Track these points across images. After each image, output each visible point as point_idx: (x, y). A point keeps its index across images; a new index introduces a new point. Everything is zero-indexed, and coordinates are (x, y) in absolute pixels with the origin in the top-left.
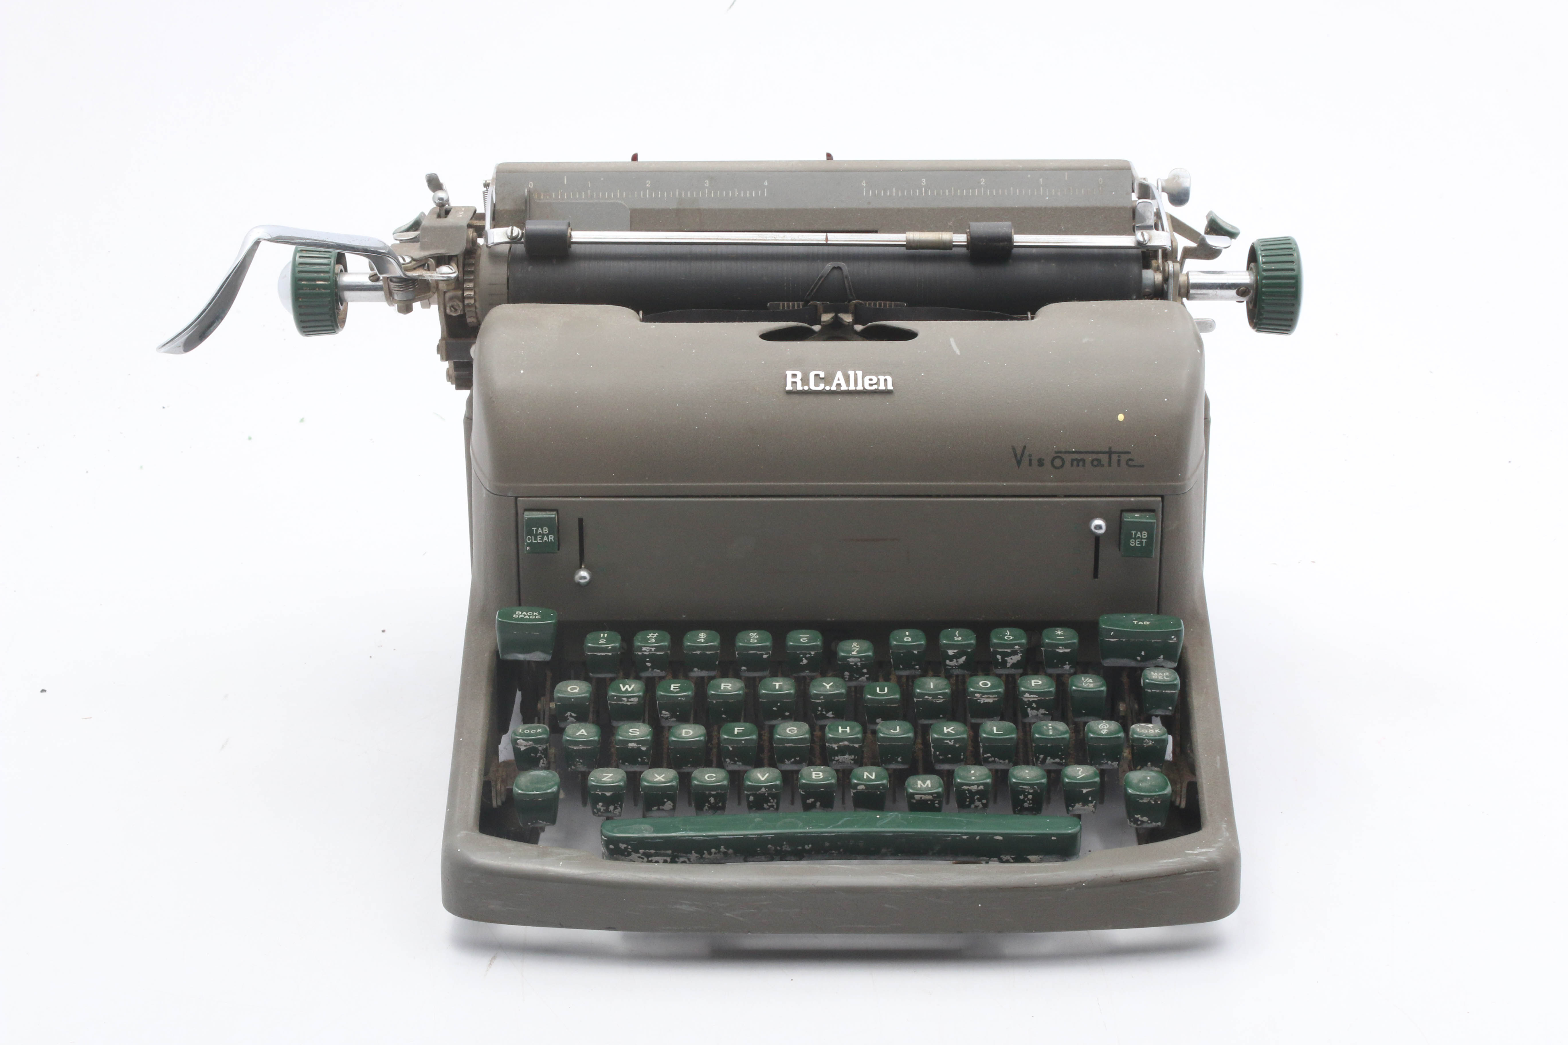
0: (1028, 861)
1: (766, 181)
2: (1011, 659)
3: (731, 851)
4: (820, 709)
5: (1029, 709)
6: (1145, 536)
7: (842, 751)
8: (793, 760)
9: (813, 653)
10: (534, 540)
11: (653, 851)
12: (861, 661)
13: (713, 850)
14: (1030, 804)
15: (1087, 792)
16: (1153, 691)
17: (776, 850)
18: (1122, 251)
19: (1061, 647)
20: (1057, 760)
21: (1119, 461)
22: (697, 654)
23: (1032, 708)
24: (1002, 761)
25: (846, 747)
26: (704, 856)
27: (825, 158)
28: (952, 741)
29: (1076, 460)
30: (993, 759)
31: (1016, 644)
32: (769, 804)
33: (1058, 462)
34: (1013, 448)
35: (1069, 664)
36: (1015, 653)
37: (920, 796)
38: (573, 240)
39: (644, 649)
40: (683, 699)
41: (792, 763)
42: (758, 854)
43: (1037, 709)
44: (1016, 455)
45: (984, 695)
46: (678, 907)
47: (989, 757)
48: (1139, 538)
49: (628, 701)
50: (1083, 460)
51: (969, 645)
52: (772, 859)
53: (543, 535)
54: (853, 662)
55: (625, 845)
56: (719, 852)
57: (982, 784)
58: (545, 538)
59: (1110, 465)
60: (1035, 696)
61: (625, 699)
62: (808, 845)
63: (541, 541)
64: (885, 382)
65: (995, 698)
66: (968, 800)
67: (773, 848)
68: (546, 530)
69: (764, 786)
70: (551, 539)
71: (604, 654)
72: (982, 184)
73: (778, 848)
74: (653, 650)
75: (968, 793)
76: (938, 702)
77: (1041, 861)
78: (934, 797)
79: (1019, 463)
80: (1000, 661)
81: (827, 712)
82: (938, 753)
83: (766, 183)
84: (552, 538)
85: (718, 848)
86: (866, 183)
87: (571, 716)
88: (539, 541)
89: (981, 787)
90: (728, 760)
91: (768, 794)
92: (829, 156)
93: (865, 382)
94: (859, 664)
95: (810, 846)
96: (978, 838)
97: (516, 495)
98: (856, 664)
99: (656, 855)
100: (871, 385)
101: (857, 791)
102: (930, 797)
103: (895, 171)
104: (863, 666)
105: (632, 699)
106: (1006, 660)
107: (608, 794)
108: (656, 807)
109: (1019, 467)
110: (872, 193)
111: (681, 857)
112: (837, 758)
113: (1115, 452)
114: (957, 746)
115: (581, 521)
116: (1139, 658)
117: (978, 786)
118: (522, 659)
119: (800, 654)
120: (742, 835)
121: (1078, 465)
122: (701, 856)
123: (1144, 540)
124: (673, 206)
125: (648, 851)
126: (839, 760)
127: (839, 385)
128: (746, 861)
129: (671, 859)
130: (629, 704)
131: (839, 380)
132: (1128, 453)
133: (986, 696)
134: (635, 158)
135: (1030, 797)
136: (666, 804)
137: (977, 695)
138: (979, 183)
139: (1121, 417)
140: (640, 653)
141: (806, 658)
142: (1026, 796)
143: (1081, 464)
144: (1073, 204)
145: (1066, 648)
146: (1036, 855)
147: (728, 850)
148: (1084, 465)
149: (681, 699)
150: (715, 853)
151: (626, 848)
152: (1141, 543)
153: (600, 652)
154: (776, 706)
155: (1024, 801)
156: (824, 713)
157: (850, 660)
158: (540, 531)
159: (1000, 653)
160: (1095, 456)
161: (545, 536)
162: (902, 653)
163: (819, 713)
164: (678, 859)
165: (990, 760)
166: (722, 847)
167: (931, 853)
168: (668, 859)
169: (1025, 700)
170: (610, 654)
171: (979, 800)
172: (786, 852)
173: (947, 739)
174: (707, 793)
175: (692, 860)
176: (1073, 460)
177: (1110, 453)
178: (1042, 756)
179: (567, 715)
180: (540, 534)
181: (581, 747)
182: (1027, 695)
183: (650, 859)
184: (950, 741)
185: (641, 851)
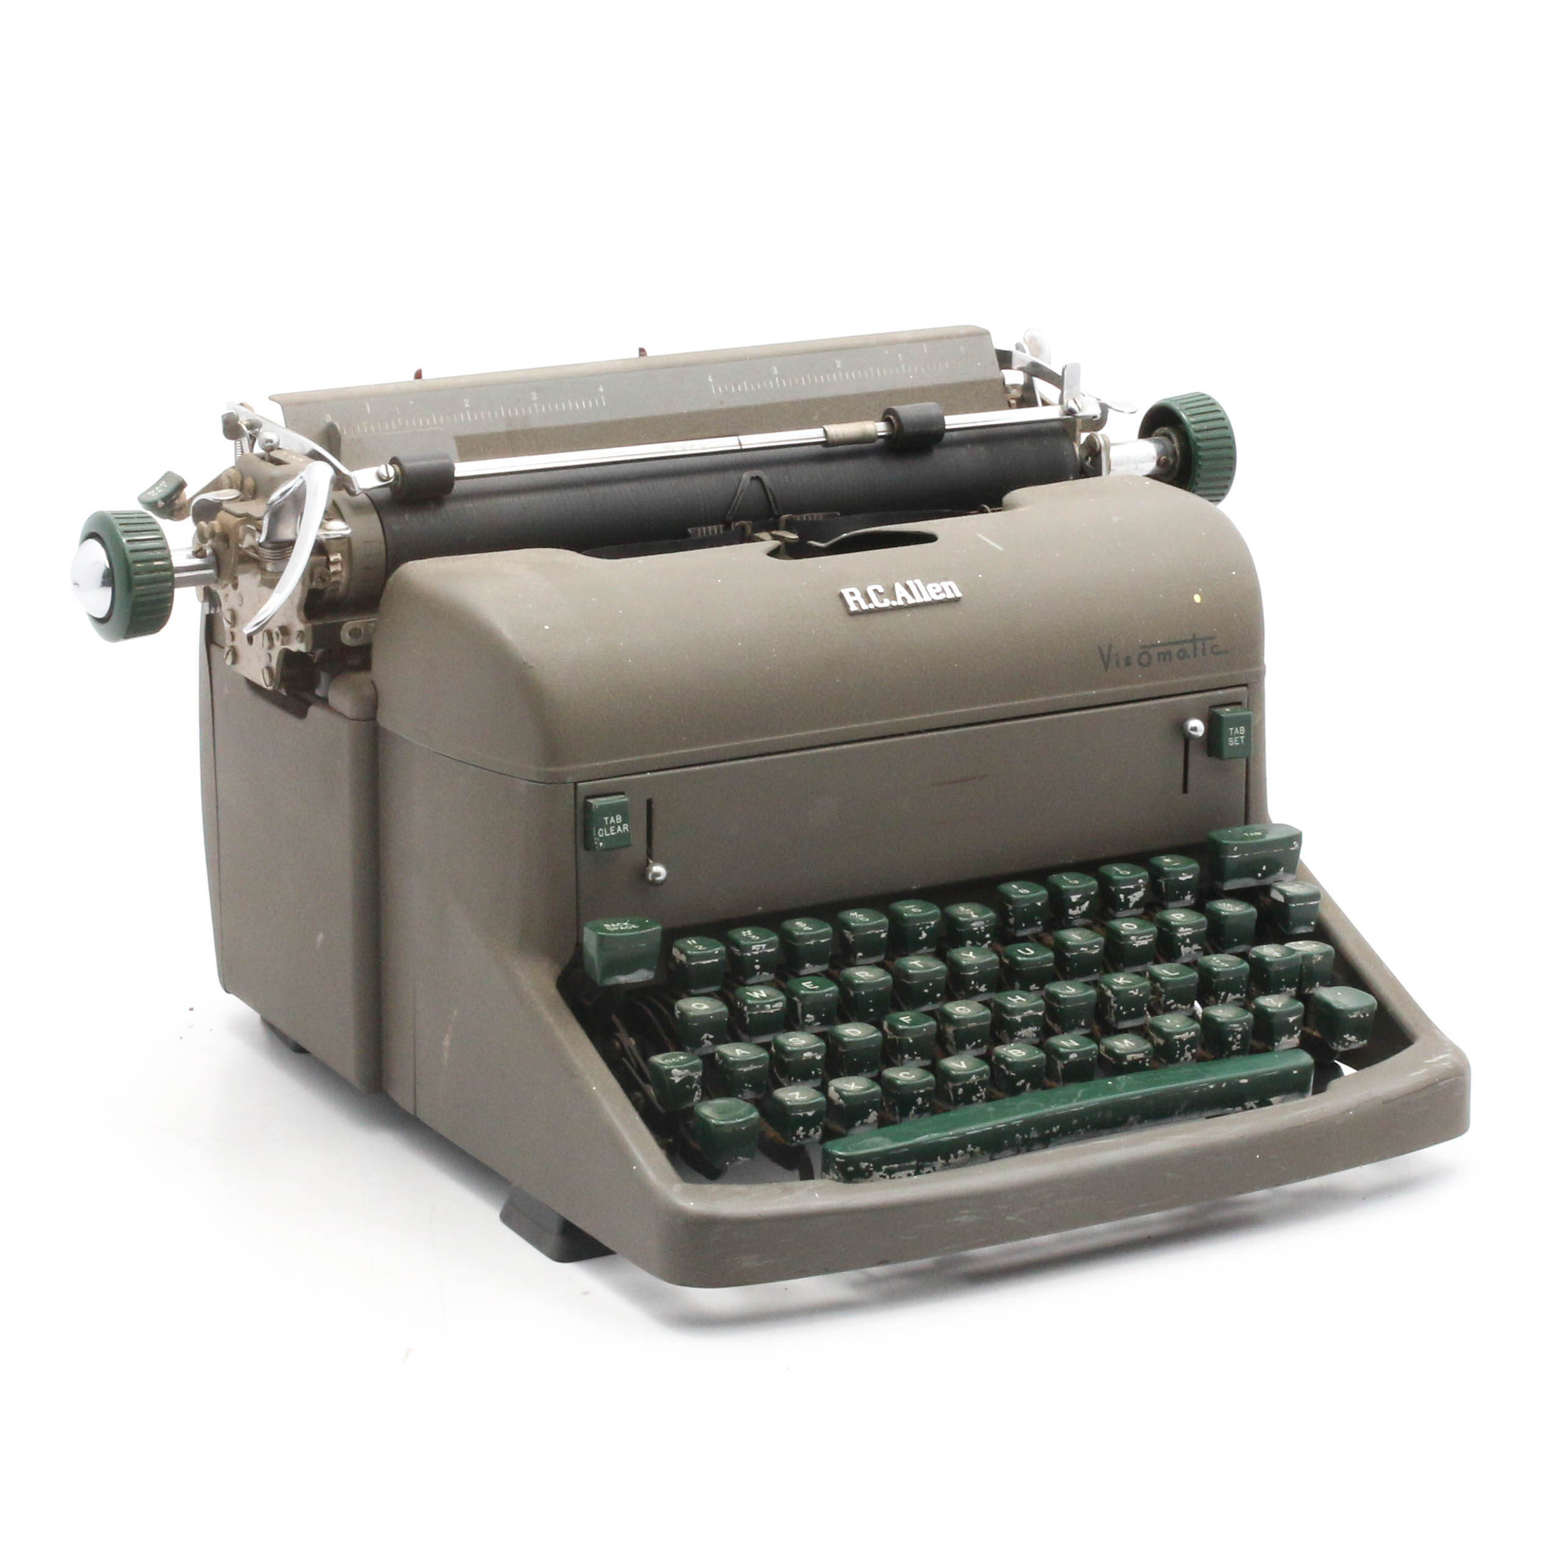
0: (1270, 1104)
1: (601, 387)
2: (1134, 896)
3: (978, 1149)
4: (973, 982)
5: (1182, 947)
6: (1242, 732)
7: (1026, 1023)
8: (974, 1043)
9: (933, 923)
10: (607, 833)
11: (896, 1166)
12: (986, 923)
13: (960, 1152)
14: (1238, 1045)
15: (1294, 1021)
16: (1298, 904)
17: (1023, 1139)
18: (1045, 425)
19: (1184, 874)
20: (1238, 996)
21: (1204, 649)
22: (810, 944)
23: (1186, 945)
24: (1184, 1007)
25: (1031, 1017)
26: (950, 1161)
27: (636, 354)
28: (1137, 990)
29: (1163, 653)
30: (1175, 1005)
31: (1139, 878)
32: (978, 1095)
33: (1145, 659)
34: (1100, 649)
35: (1190, 894)
36: (1138, 889)
37: (1132, 1055)
38: (456, 475)
39: (754, 947)
40: (831, 995)
41: (973, 1048)
42: (1006, 1148)
43: (1190, 945)
44: (1102, 656)
45: (1139, 936)
46: (957, 1219)
47: (1172, 1004)
48: (1237, 735)
49: (772, 1008)
50: (1169, 653)
51: (1091, 888)
52: (1018, 1152)
53: (616, 825)
54: (976, 927)
55: (866, 1164)
56: (966, 1152)
57: (1193, 1030)
58: (619, 829)
59: (1195, 655)
60: (1190, 929)
61: (768, 1006)
62: (1056, 1126)
63: (614, 833)
64: (950, 589)
65: (1150, 938)
66: (1178, 1052)
67: (1021, 1137)
68: (619, 818)
69: (974, 1074)
70: (626, 830)
71: (709, 962)
72: (838, 366)
73: (1026, 1136)
74: (764, 948)
75: (1180, 1044)
76: (1093, 953)
77: (1283, 1101)
78: (1146, 1055)
79: (1106, 665)
80: (1123, 901)
81: (980, 986)
82: (1121, 1008)
83: (601, 390)
84: (627, 828)
85: (964, 1148)
86: (713, 377)
87: (708, 1038)
88: (612, 834)
89: (1193, 1033)
90: (907, 1056)
91: (978, 1082)
92: (642, 351)
93: (931, 592)
94: (982, 928)
95: (1058, 1127)
96: (1224, 1085)
97: (576, 781)
98: (979, 929)
99: (900, 1169)
100: (938, 594)
101: (1069, 1062)
102: (1141, 1056)
103: (740, 360)
104: (987, 931)
105: (776, 1005)
106: (1129, 899)
107: (810, 1114)
108: (859, 1122)
109: (1106, 669)
110: (722, 389)
111: (926, 1166)
112: (1019, 1033)
113: (1199, 640)
114: (1141, 995)
115: (649, 803)
116: (1260, 875)
117: (1190, 1033)
118: (623, 982)
119: (919, 926)
120: (989, 1127)
121: (1164, 659)
122: (947, 1161)
123: (1242, 737)
124: (502, 428)
125: (891, 1166)
126: (1021, 1035)
127: (904, 599)
128: (992, 1159)
129: (915, 1172)
130: (772, 1011)
131: (901, 592)
132: (1213, 638)
133: (1142, 937)
134: (418, 375)
135: (1239, 1036)
136: (872, 1114)
137: (1133, 938)
138: (835, 366)
139: (1197, 598)
140: (749, 954)
141: (926, 931)
142: (1235, 1037)
143: (1167, 657)
144: (942, 381)
145: (1189, 874)
146: (1277, 1096)
147: (975, 1148)
148: (1170, 659)
149: (828, 996)
150: (962, 1155)
151: (868, 1167)
152: (1239, 740)
153: (704, 960)
154: (928, 987)
155: (1232, 1043)
156: (977, 987)
157: (974, 924)
158: (612, 820)
159: (1123, 892)
160: (1180, 647)
161: (619, 827)
162: (1025, 907)
163: (971, 988)
164: (923, 1170)
165: (1173, 1007)
166: (969, 1146)
167: (1177, 1113)
168: (912, 1172)
169: (1179, 935)
170: (716, 960)
171: (1189, 1050)
172: (1034, 1139)
173: (1131, 990)
174: (915, 1092)
175: (937, 1169)
176: (1159, 654)
177: (1194, 640)
178: (1223, 994)
179: (703, 1038)
180: (613, 824)
181: (752, 1067)
182: (1182, 929)
183: (893, 1176)
184: (1135, 991)
185: (884, 1168)
